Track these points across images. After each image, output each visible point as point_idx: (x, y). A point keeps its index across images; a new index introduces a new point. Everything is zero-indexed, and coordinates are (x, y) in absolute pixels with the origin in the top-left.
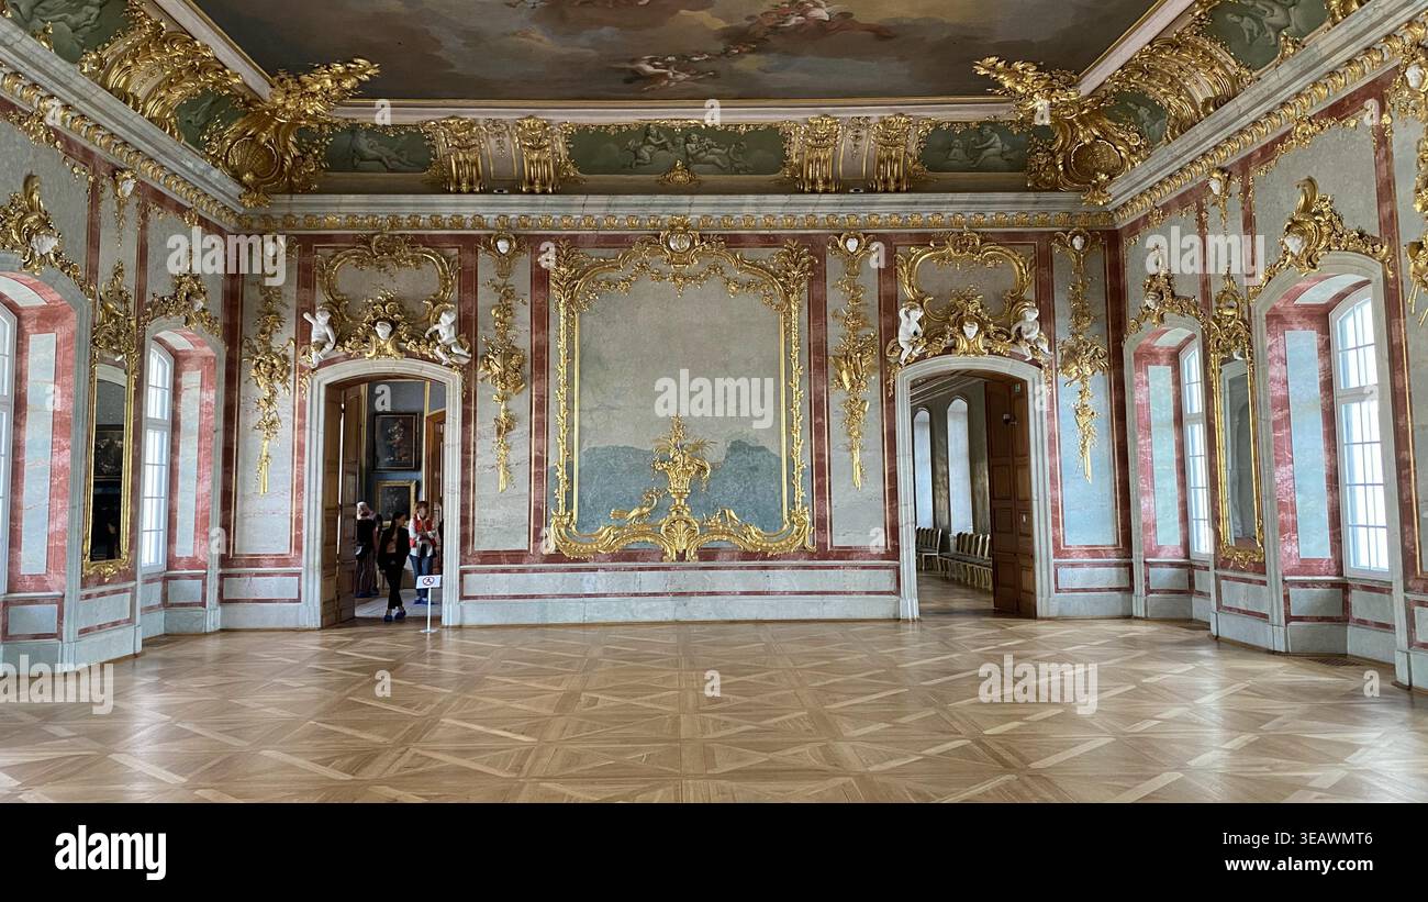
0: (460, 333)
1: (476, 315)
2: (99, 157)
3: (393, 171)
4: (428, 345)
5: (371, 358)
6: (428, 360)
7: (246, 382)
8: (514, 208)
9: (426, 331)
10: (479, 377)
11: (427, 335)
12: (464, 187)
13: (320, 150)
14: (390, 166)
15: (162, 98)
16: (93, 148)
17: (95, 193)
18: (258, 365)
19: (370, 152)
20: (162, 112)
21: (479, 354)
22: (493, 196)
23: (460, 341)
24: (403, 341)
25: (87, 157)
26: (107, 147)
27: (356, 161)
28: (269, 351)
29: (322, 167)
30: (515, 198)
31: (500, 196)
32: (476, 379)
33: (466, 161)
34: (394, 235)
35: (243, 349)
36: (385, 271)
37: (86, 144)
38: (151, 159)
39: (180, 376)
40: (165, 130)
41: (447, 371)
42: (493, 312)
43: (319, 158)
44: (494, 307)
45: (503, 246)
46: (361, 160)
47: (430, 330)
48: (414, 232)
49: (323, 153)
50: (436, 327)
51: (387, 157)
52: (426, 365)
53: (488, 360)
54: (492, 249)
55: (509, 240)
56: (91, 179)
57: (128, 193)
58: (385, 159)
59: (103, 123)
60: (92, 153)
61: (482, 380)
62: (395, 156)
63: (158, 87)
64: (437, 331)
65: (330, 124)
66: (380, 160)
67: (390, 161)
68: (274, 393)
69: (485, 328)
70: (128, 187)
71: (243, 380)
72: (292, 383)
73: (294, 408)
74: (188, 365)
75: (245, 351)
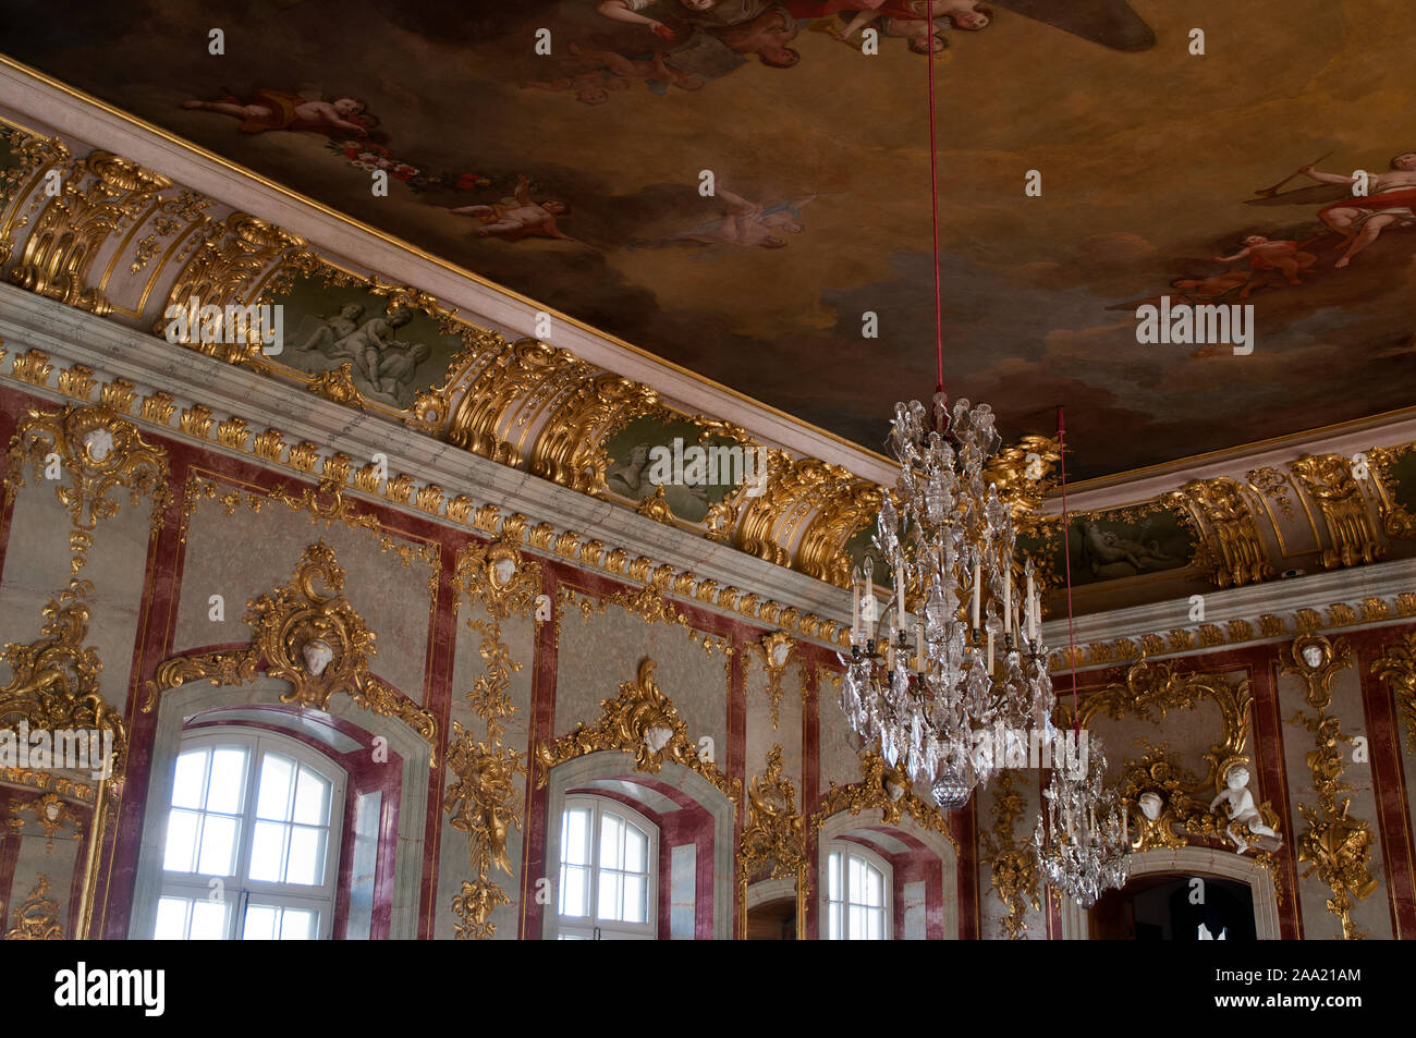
0: (1263, 801)
1: (1284, 771)
2: (740, 624)
3: (1140, 572)
4: (1214, 823)
5: (1140, 850)
6: (1220, 847)
7: (987, 894)
8: (1316, 595)
9: (1210, 803)
10: (1301, 871)
11: (1212, 809)
12: (1238, 576)
13: (1048, 561)
14: (1140, 566)
15: (820, 538)
16: (728, 614)
17: (736, 669)
18: (997, 870)
19: (1111, 552)
20: (826, 553)
21: (1296, 835)
22: (1279, 584)
23: (1263, 814)
24: (1180, 821)
25: (723, 626)
26: (750, 610)
27: (1095, 567)
28: (1010, 846)
29: (1054, 583)
30: (1315, 581)
31: (1290, 582)
32: (1295, 874)
33: (1241, 539)
34: (1156, 663)
35: (980, 847)
36: (1147, 717)
37: (719, 611)
38: (810, 615)
39: (901, 889)
40: (819, 577)
41: (1248, 863)
42: (1309, 764)
43: (1048, 571)
44: (1309, 754)
45: (1313, 657)
46: (1101, 564)
47: (1217, 801)
48: (1181, 654)
49: (1052, 564)
50: (1224, 795)
51: (1134, 554)
52: (1217, 855)
53: (1311, 841)
54: (1297, 665)
55: (1321, 647)
56: (729, 651)
57: (782, 661)
58: (1132, 558)
59: (735, 584)
60: (731, 621)
61: (1306, 875)
62: (1143, 550)
63: (813, 526)
64: (1227, 801)
65: (1049, 523)
66: (1125, 559)
67: (1137, 558)
68: (1021, 910)
69: (1300, 791)
70: (780, 653)
71: (982, 892)
72: (1043, 892)
73: (1048, 928)
74: (910, 874)
75: (983, 851)
